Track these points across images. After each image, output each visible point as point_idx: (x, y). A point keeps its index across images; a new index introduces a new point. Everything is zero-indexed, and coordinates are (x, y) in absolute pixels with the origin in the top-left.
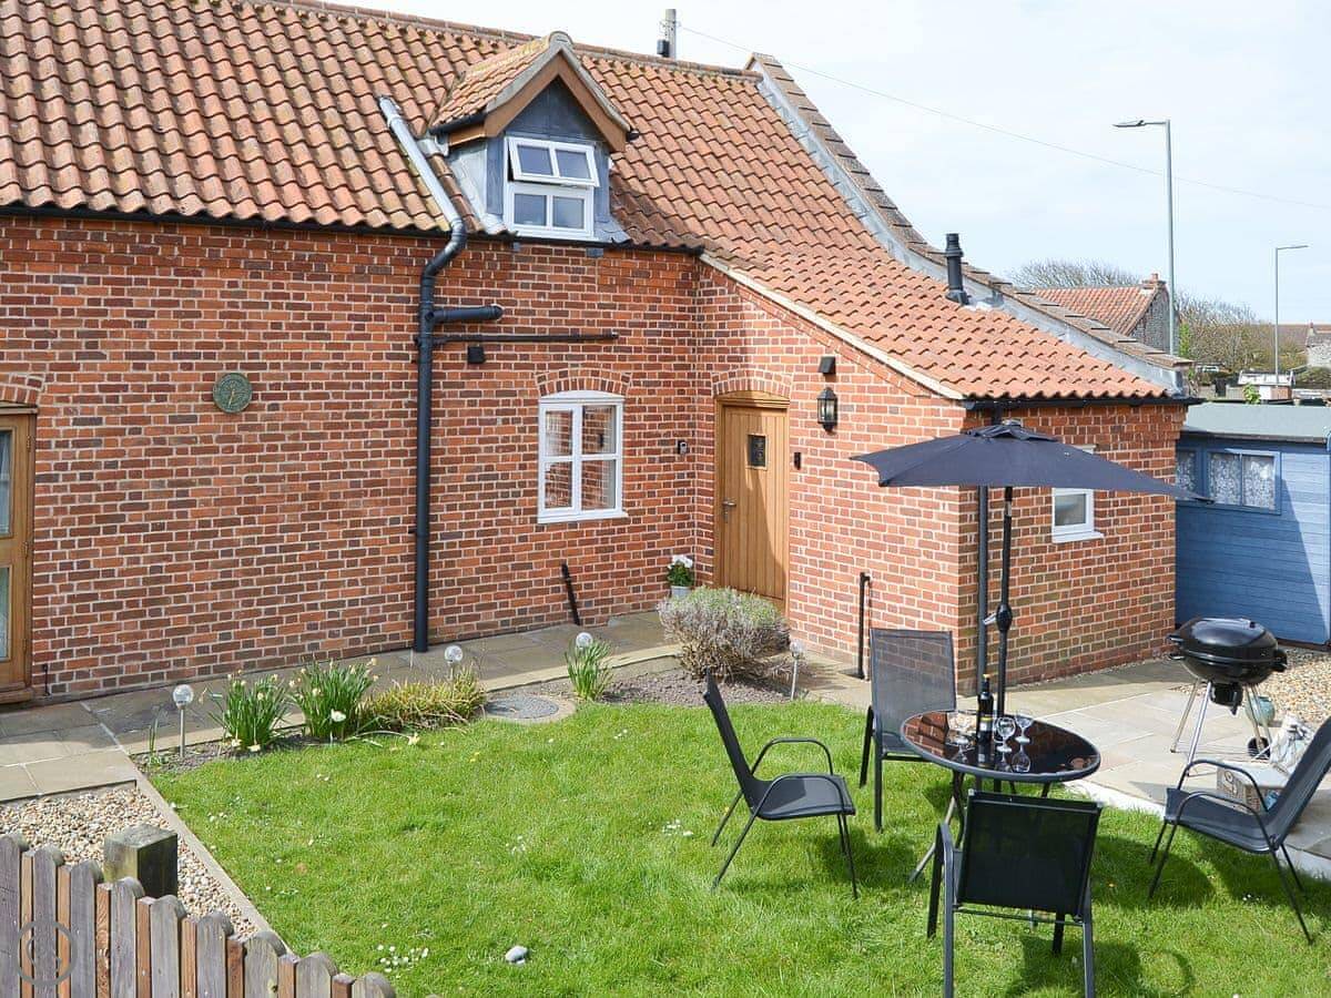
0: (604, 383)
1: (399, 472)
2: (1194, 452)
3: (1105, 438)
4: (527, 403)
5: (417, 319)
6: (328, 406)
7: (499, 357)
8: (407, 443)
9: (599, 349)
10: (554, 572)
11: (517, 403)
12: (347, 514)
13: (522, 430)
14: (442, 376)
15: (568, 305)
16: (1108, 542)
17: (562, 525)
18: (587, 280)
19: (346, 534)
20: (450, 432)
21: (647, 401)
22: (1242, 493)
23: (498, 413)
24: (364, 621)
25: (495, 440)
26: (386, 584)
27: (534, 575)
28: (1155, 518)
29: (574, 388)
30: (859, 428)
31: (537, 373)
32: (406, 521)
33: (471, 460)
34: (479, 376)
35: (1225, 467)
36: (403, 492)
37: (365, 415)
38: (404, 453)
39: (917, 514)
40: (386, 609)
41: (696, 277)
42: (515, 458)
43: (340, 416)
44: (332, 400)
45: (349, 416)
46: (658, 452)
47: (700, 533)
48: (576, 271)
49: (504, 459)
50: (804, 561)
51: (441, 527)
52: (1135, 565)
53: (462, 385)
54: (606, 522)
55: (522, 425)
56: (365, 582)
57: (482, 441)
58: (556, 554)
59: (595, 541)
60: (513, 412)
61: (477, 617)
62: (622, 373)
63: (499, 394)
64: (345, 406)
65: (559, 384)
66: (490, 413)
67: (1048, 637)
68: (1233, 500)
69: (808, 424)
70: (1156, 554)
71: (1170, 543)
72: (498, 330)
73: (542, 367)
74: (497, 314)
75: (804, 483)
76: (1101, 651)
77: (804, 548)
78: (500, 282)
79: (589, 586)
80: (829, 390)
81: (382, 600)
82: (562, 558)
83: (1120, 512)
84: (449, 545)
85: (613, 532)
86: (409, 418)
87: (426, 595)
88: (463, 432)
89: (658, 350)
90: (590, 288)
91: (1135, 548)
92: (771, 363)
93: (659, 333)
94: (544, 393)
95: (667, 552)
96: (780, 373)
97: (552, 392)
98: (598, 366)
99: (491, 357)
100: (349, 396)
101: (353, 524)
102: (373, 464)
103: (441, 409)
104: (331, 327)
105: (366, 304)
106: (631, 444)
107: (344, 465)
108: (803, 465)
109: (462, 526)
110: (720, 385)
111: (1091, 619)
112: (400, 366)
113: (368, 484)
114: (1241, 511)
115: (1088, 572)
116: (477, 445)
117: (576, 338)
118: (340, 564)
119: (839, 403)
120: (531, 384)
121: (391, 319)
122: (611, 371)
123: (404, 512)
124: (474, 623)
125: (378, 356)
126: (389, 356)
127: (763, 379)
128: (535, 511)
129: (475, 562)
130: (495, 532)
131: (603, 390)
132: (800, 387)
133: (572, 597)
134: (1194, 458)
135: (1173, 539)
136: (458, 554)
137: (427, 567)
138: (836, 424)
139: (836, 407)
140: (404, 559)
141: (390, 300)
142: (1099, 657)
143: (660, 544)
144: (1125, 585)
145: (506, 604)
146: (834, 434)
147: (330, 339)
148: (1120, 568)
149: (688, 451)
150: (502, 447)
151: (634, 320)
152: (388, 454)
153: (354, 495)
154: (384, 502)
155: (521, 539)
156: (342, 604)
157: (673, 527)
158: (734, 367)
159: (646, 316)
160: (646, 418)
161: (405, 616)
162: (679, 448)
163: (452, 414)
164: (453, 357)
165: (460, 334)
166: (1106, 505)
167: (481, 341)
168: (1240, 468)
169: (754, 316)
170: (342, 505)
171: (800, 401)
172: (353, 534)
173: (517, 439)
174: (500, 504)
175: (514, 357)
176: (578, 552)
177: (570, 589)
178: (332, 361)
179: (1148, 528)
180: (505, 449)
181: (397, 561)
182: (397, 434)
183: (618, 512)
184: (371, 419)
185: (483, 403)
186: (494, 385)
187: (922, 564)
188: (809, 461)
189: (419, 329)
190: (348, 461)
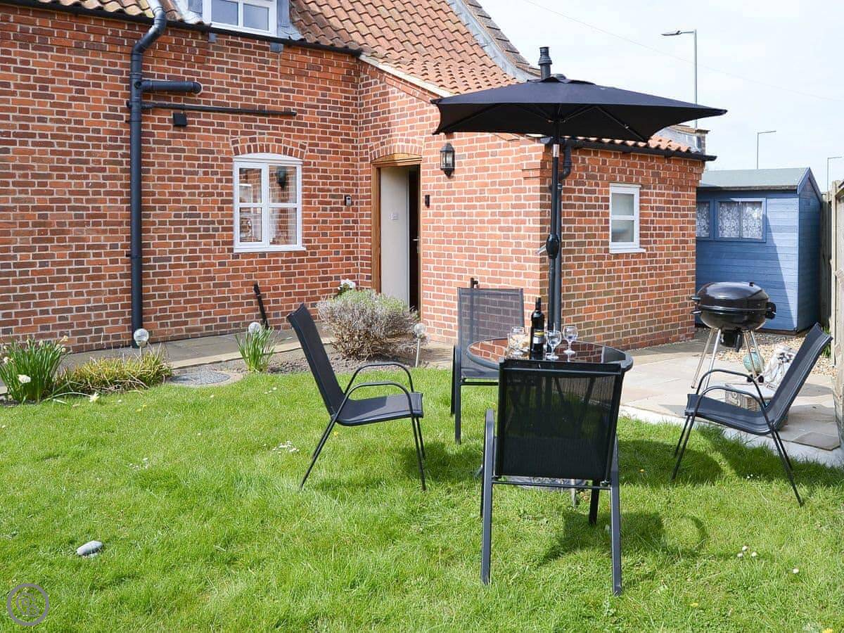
0: (285, 149)
1: (117, 208)
2: (709, 202)
3: (648, 180)
4: (223, 160)
5: (129, 88)
6: (53, 152)
7: (200, 123)
8: (123, 186)
9: (281, 123)
10: (248, 291)
11: (215, 159)
12: (72, 240)
13: (220, 180)
14: (152, 135)
15: (256, 87)
16: (650, 256)
17: (253, 255)
18: (271, 69)
19: (72, 255)
20: (159, 179)
21: (320, 164)
22: (740, 229)
23: (200, 166)
24: (90, 324)
25: (197, 187)
26: (108, 296)
27: (232, 291)
28: (682, 242)
29: (262, 151)
30: (470, 170)
31: (232, 138)
32: (124, 246)
33: (178, 201)
34: (183, 137)
35: (730, 212)
36: (120, 224)
37: (86, 162)
38: (121, 193)
39: (510, 229)
40: (108, 315)
41: (357, 74)
42: (215, 202)
43: (64, 162)
44: (56, 148)
45: (72, 161)
46: (329, 203)
47: (362, 265)
48: (261, 61)
49: (205, 202)
50: (432, 275)
51: (154, 253)
52: (668, 274)
53: (169, 143)
54: (289, 253)
55: (219, 177)
56: (89, 293)
57: (186, 187)
58: (249, 277)
59: (281, 268)
60: (212, 166)
61: (186, 323)
62: (300, 142)
63: (200, 151)
64: (69, 153)
65: (249, 147)
66: (193, 166)
67: (606, 322)
68: (734, 235)
69: (435, 174)
70: (682, 267)
71: (692, 261)
72: (199, 102)
73: (235, 133)
74: (195, 89)
75: (432, 218)
76: (645, 334)
77: (432, 266)
78: (200, 65)
79: (276, 302)
80: (449, 145)
81: (105, 308)
82: (254, 279)
83: (658, 236)
84: (160, 267)
85: (294, 261)
86: (125, 166)
87: (141, 305)
88: (171, 179)
89: (329, 127)
90: (273, 76)
91: (668, 261)
92: (409, 131)
93: (329, 114)
94: (237, 153)
95: (337, 278)
96: (415, 137)
97: (243, 153)
98: (281, 135)
99: (193, 122)
100: (72, 146)
101: (78, 247)
102: (95, 201)
103: (151, 160)
104: (54, 90)
105: (85, 73)
106: (308, 196)
107: (68, 201)
108: (431, 204)
109: (171, 252)
110: (374, 153)
111: (637, 311)
112: (116, 125)
113: (89, 216)
114: (740, 241)
115: (635, 276)
116: (182, 190)
117: (262, 113)
118: (68, 279)
119: (456, 154)
120: (227, 146)
121: (106, 86)
122: (292, 140)
123: (122, 239)
124: (183, 327)
125: (96, 116)
126: (106, 116)
127: (404, 144)
128: (232, 243)
129: (182, 281)
130: (199, 258)
131: (285, 153)
132: (428, 146)
133: (262, 310)
134: (709, 207)
135: (695, 257)
136: (169, 274)
137: (140, 283)
138: (454, 169)
139: (453, 157)
140: (122, 276)
141: (106, 71)
142: (643, 338)
143: (332, 272)
144: (661, 288)
145: (209, 314)
146: (453, 177)
147: (53, 98)
148: (658, 275)
149: (352, 203)
150: (204, 193)
151: (309, 103)
152: (107, 193)
153: (77, 224)
154: (104, 232)
155: (220, 264)
156: (70, 310)
157: (341, 259)
158: (384, 137)
159: (319, 101)
160: (320, 177)
161: (125, 321)
162: (345, 201)
163: (161, 164)
164: (162, 120)
165: (167, 103)
166: (648, 229)
167: (183, 110)
168: (739, 212)
169: (396, 98)
170: (68, 232)
171: (429, 156)
172: (78, 255)
173: (216, 187)
174: (202, 237)
175: (212, 124)
176: (267, 275)
177: (260, 303)
178: (56, 117)
179: (678, 248)
180: (205, 195)
181: (116, 278)
182: (114, 178)
183: (299, 246)
184: (91, 165)
185: (187, 158)
186: (196, 144)
187: (515, 267)
188: (435, 200)
189: (130, 96)
190: (72, 197)
